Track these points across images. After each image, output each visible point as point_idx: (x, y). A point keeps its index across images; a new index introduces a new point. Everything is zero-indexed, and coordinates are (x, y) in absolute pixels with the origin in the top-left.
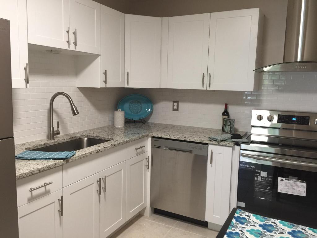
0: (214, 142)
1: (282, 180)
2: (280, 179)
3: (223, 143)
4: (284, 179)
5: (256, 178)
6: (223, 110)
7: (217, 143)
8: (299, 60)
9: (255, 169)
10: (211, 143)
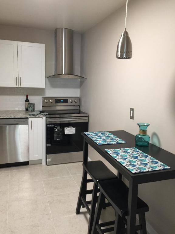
0: (32, 116)
1: (66, 129)
2: (65, 128)
3: (37, 116)
4: (67, 128)
5: (55, 131)
6: (26, 99)
7: (34, 117)
8: (63, 73)
9: (54, 126)
10: (31, 117)
